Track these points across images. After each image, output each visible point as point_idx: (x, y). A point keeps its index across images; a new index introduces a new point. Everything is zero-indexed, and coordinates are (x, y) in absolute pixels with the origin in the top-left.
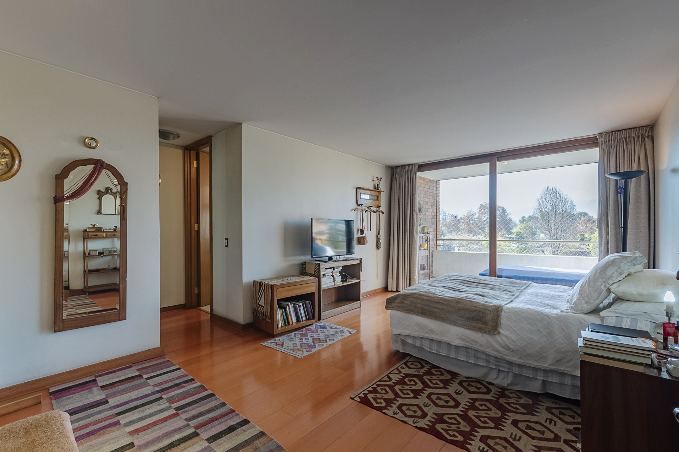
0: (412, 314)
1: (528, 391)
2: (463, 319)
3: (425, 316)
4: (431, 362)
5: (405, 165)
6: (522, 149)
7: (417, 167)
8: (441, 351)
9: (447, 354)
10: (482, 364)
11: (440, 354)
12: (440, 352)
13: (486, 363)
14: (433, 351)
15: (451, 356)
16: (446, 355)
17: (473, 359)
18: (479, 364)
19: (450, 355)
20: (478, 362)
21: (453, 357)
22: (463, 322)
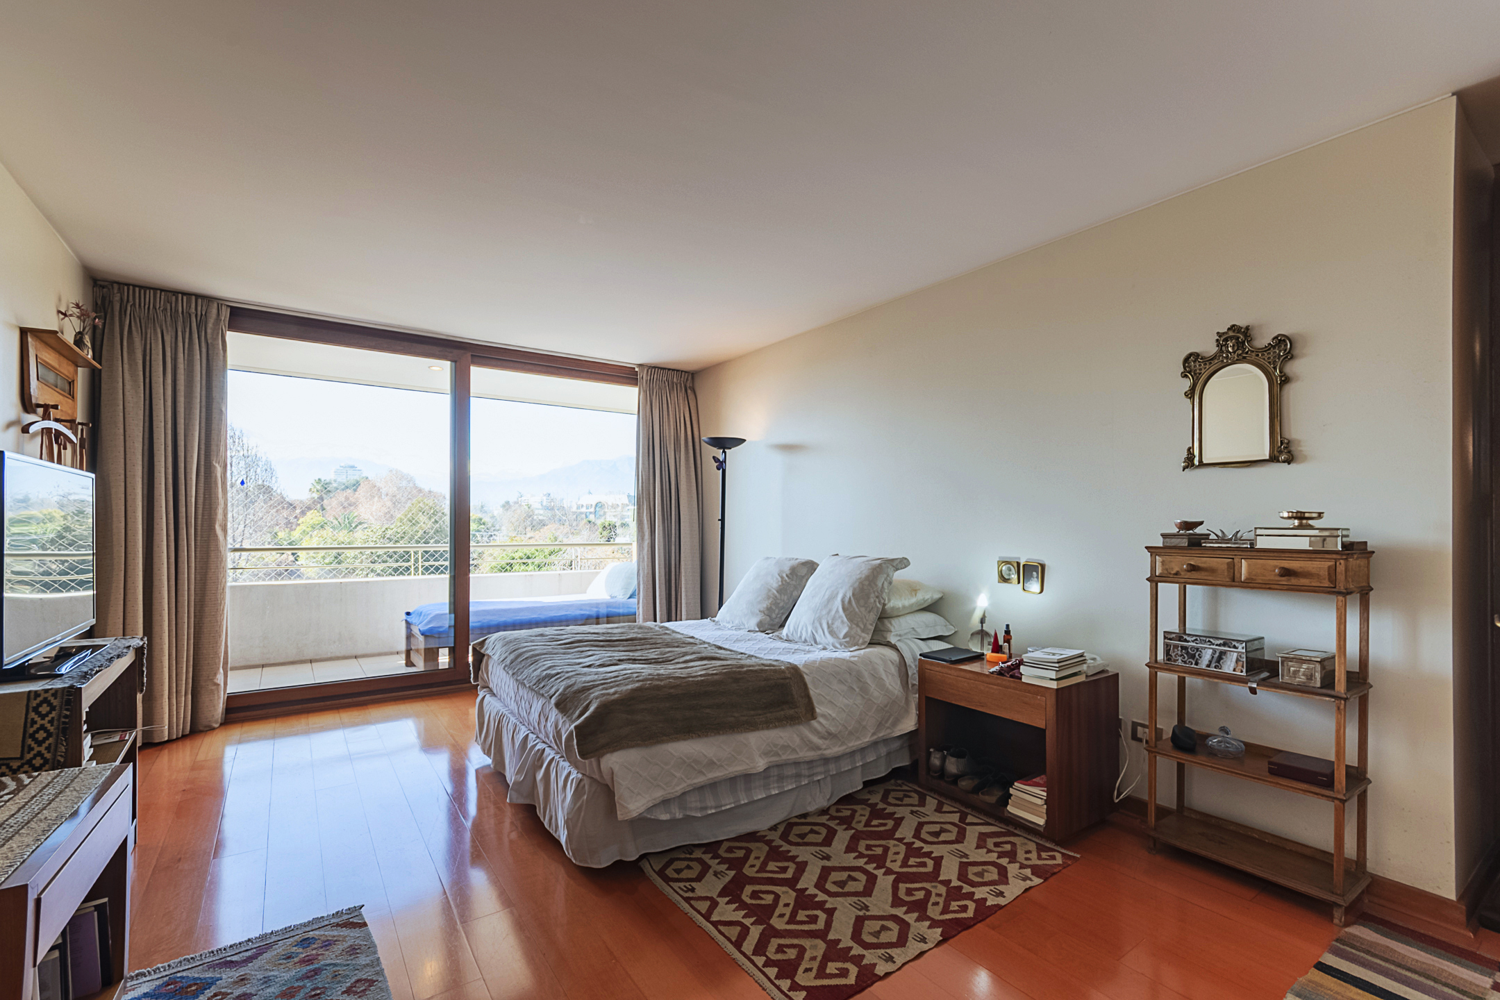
0: (668, 741)
1: (845, 794)
2: (760, 712)
3: (694, 735)
4: (699, 840)
5: (175, 293)
6: (523, 353)
7: (226, 314)
8: (723, 803)
9: (734, 803)
10: (790, 787)
11: (723, 808)
12: (721, 806)
13: (796, 782)
14: (710, 812)
15: (743, 802)
16: (733, 805)
17: (776, 785)
18: (786, 789)
19: (739, 801)
20: (784, 787)
21: (746, 801)
22: (761, 716)
